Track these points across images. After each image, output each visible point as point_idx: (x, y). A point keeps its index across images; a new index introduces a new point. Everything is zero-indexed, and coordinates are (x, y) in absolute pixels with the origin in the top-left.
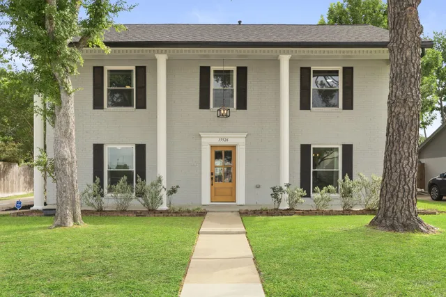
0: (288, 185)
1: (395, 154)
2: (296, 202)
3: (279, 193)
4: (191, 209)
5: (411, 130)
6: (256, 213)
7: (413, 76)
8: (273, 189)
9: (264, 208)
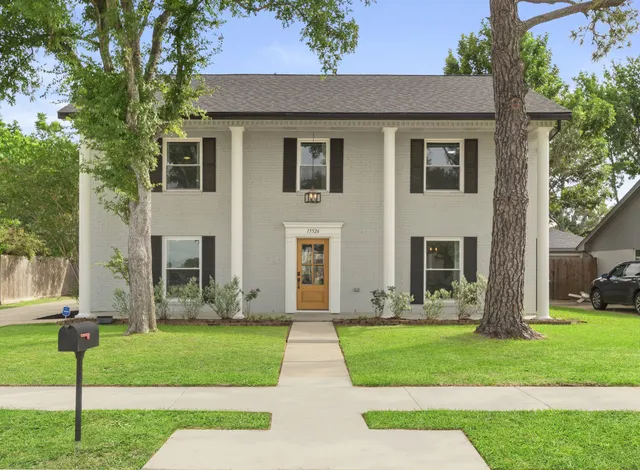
0: (391, 289)
1: (500, 256)
2: (402, 309)
3: (381, 298)
4: (273, 317)
5: (515, 230)
6: (352, 322)
7: (518, 173)
8: (374, 293)
9: (363, 316)
